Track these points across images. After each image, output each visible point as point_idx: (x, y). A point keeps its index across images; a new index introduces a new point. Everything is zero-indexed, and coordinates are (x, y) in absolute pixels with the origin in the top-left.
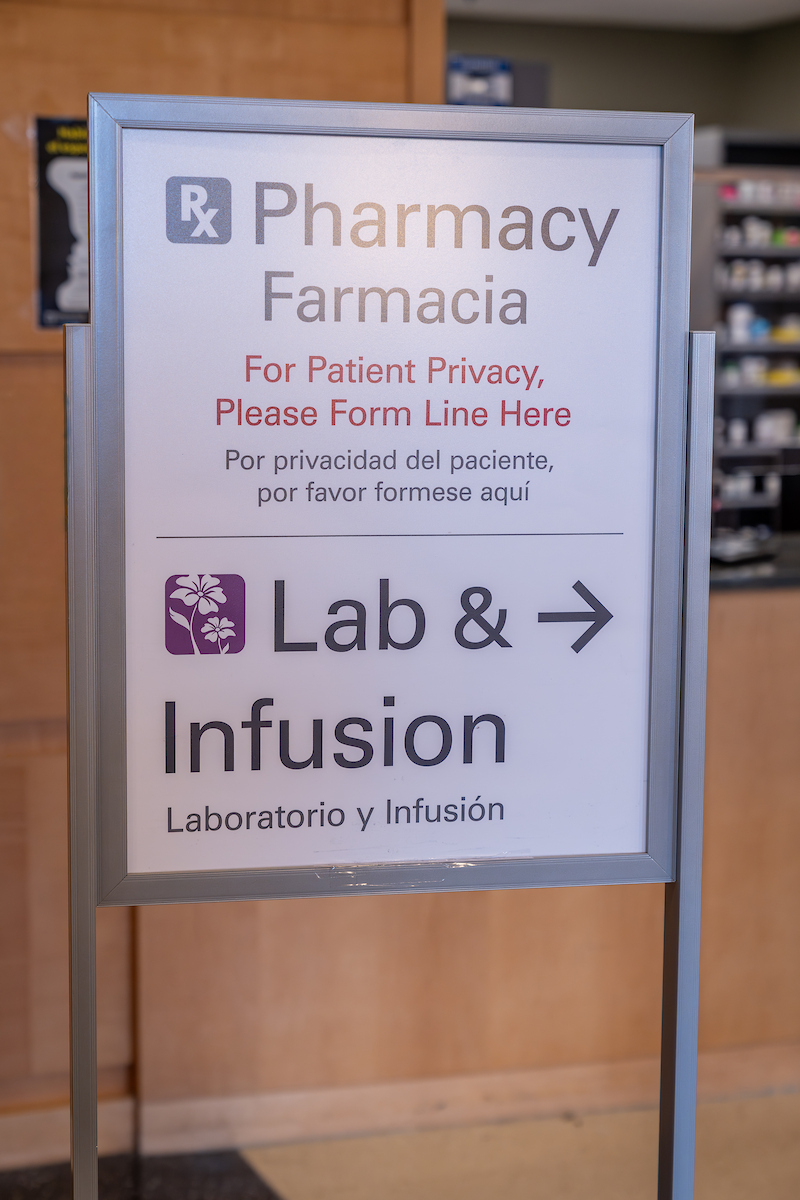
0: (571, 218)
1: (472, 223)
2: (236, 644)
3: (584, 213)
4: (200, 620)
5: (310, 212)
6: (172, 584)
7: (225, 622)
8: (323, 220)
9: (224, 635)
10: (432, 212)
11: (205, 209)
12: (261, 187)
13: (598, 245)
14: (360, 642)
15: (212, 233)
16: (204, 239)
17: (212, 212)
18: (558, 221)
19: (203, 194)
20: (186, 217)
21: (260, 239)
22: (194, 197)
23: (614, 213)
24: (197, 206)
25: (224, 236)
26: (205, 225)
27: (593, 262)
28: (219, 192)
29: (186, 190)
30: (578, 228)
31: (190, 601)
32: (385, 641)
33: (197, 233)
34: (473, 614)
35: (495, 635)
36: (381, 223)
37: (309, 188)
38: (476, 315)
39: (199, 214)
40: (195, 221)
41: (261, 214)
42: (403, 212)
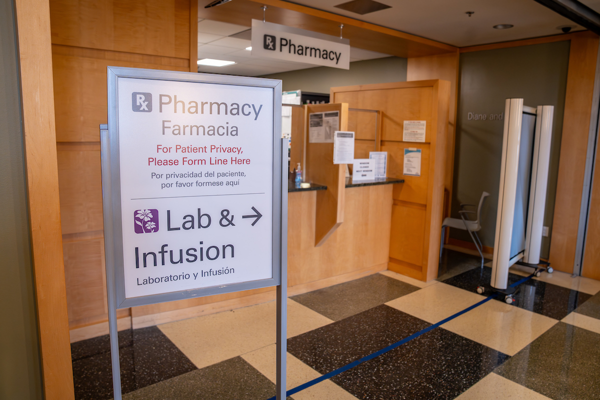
0: (250, 107)
1: (223, 107)
2: (156, 229)
3: (253, 105)
4: (145, 223)
5: (176, 103)
6: (136, 213)
7: (153, 223)
8: (180, 105)
9: (152, 227)
10: (211, 104)
11: (144, 102)
12: (161, 96)
13: (257, 115)
14: (193, 227)
15: (146, 109)
16: (144, 111)
17: (146, 103)
18: (246, 107)
19: (143, 98)
20: (138, 104)
21: (161, 111)
22: (141, 98)
23: (261, 106)
24: (141, 101)
25: (150, 110)
26: (144, 106)
27: (256, 119)
28: (148, 97)
29: (138, 96)
30: (251, 110)
31: (142, 218)
32: (200, 226)
33: (142, 109)
34: (224, 217)
35: (231, 223)
36: (197, 107)
37: (175, 97)
38: (224, 133)
39: (142, 103)
40: (141, 105)
41: (161, 103)
42: (203, 104)
